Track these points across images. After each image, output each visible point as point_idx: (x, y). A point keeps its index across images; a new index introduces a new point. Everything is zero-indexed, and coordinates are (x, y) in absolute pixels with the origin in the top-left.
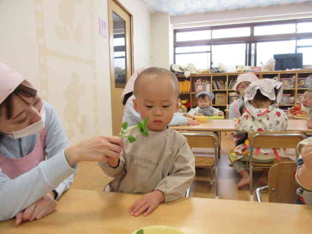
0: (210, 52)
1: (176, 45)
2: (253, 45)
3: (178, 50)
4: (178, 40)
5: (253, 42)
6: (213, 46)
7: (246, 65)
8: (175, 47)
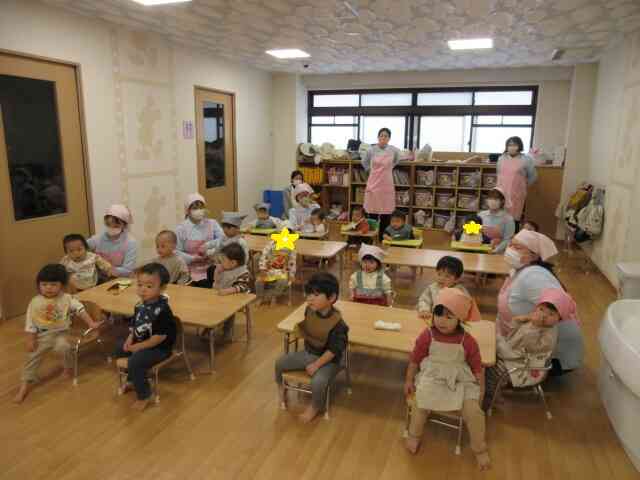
0: (358, 125)
1: (313, 111)
2: (416, 118)
3: (315, 120)
4: (316, 105)
5: (416, 115)
6: (362, 117)
7: (406, 147)
8: (310, 116)
